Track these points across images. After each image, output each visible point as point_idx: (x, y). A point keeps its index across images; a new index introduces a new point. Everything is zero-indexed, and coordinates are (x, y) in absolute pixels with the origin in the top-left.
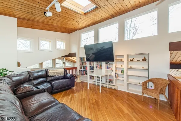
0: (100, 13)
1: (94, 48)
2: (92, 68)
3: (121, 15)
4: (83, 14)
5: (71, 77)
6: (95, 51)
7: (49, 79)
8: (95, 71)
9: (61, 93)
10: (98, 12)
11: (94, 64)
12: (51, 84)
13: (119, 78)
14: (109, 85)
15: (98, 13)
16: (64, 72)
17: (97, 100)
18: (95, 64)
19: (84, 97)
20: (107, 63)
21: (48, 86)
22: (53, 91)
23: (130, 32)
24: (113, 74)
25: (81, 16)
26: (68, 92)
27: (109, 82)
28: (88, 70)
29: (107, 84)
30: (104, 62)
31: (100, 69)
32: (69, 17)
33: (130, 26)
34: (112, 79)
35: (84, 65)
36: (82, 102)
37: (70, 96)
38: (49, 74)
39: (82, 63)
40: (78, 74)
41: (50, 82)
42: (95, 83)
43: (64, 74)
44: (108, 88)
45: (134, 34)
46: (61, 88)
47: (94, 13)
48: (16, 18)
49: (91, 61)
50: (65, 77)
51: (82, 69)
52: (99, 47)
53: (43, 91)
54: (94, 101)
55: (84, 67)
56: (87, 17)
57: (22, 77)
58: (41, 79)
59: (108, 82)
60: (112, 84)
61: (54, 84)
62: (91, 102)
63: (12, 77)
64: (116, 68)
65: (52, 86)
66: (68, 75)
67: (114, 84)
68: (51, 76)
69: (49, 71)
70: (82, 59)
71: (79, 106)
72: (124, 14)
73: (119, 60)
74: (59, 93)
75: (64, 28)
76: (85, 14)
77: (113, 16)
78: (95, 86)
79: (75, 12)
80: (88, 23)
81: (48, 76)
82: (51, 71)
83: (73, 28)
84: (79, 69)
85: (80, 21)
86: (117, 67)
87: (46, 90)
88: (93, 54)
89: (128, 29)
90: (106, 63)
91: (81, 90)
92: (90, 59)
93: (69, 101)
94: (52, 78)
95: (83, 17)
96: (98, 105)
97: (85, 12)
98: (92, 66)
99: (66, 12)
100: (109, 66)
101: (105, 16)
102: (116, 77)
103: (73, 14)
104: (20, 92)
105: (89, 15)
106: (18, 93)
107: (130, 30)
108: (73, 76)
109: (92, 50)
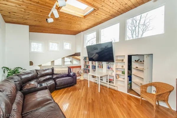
0: (99, 14)
1: (98, 48)
2: (94, 67)
3: (122, 14)
4: (83, 17)
5: (73, 76)
6: (99, 50)
7: (55, 77)
8: (96, 70)
9: (64, 89)
10: (97, 13)
11: (95, 64)
12: (55, 81)
13: (120, 79)
14: (109, 85)
15: (97, 15)
16: (68, 70)
17: (94, 100)
18: (97, 64)
19: (82, 96)
20: (108, 63)
21: (52, 83)
22: (56, 87)
23: (139, 29)
24: (114, 74)
25: (81, 19)
26: (69, 89)
27: (110, 82)
28: (91, 69)
29: (107, 84)
30: (105, 62)
31: (101, 68)
32: (71, 21)
33: (139, 23)
34: (113, 79)
35: (87, 64)
36: (80, 101)
37: (71, 93)
38: (55, 72)
39: (86, 62)
40: (82, 72)
41: (54, 79)
42: (96, 82)
43: (68, 72)
44: (108, 87)
45: (144, 31)
46: (63, 85)
47: (93, 15)
48: (28, 26)
49: (93, 61)
50: (68, 75)
51: (85, 67)
52: (103, 47)
53: (45, 88)
54: (91, 101)
55: (87, 66)
56: (87, 19)
57: (30, 75)
58: (48, 77)
59: (108, 82)
60: (113, 85)
61: (57, 81)
62: (87, 102)
63: (21, 76)
64: (117, 69)
65: (56, 83)
66: (71, 73)
67: (114, 85)
68: (56, 74)
69: (55, 70)
70: (85, 58)
71: (75, 105)
72: (125, 12)
73: (120, 60)
74: (61, 90)
75: (69, 31)
76: (85, 17)
77: (113, 16)
78: (96, 84)
79: (74, 16)
80: (90, 25)
81: (54, 74)
82: (56, 70)
83: (77, 30)
84: (83, 67)
85: (82, 23)
86: (117, 67)
87: (47, 87)
88: (97, 53)
89: (137, 26)
90: (106, 63)
91: (82, 87)
92: (94, 58)
93: (68, 99)
94: (57, 76)
95: (83, 20)
96: (93, 106)
97: (84, 15)
98: (94, 65)
99: (66, 17)
100: (109, 66)
101: (105, 17)
102: (116, 78)
103: (73, 18)
104: (25, 89)
105: (88, 17)
106: (24, 89)
107: (139, 27)
108: (75, 75)
109: (96, 49)
